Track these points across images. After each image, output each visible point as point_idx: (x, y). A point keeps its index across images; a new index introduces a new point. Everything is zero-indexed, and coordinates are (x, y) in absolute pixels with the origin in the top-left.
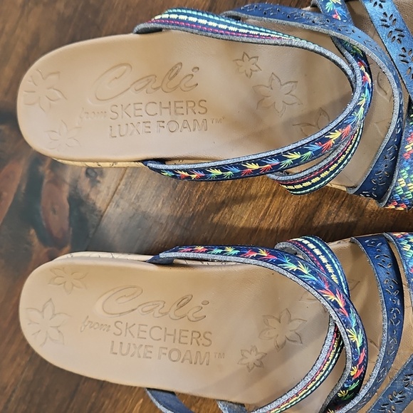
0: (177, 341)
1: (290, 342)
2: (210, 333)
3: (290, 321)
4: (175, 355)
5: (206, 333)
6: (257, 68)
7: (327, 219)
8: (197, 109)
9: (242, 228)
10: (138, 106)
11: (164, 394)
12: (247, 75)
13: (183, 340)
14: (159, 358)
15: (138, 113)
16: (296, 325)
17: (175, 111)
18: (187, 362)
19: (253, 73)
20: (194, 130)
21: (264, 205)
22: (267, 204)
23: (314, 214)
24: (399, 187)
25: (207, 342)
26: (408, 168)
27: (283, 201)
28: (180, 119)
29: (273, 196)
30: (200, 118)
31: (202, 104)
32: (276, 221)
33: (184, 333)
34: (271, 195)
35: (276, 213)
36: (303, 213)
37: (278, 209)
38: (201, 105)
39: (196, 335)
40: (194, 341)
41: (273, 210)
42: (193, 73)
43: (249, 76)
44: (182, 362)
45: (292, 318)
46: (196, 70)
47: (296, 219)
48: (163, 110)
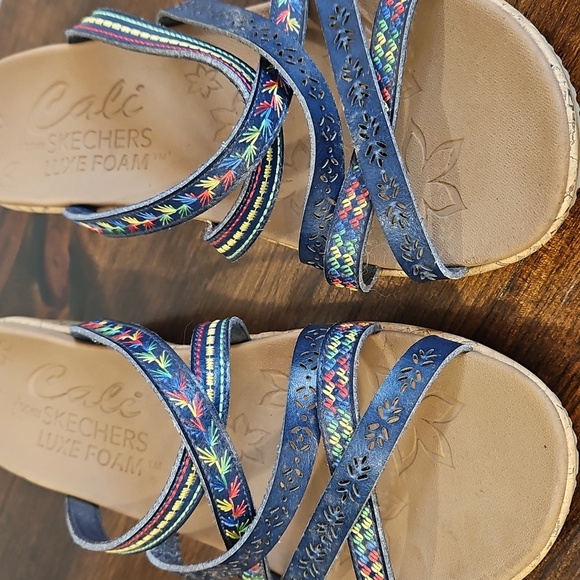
0: (108, 440)
1: (248, 460)
2: (146, 435)
3: (248, 430)
4: (104, 458)
5: (141, 433)
6: (217, 85)
7: (328, 296)
8: (141, 140)
9: (236, 300)
10: (76, 136)
11: (83, 505)
12: (203, 96)
13: (115, 439)
14: (86, 458)
15: (76, 144)
16: (255, 437)
17: (116, 143)
18: (117, 468)
19: (212, 92)
20: (133, 168)
21: (260, 271)
22: (263, 270)
23: (314, 288)
24: (333, 259)
25: (142, 447)
26: (343, 232)
27: (281, 268)
28: (119, 153)
29: (271, 259)
30: (141, 152)
31: (147, 133)
32: (273, 293)
33: (116, 431)
34: (269, 258)
35: (273, 283)
36: (302, 285)
37: (275, 277)
38: (144, 134)
39: (130, 435)
40: (127, 442)
41: (269, 279)
42: (137, 92)
43: (206, 96)
44: (112, 467)
45: (251, 428)
46: (141, 89)
47: (294, 292)
48: (103, 141)
